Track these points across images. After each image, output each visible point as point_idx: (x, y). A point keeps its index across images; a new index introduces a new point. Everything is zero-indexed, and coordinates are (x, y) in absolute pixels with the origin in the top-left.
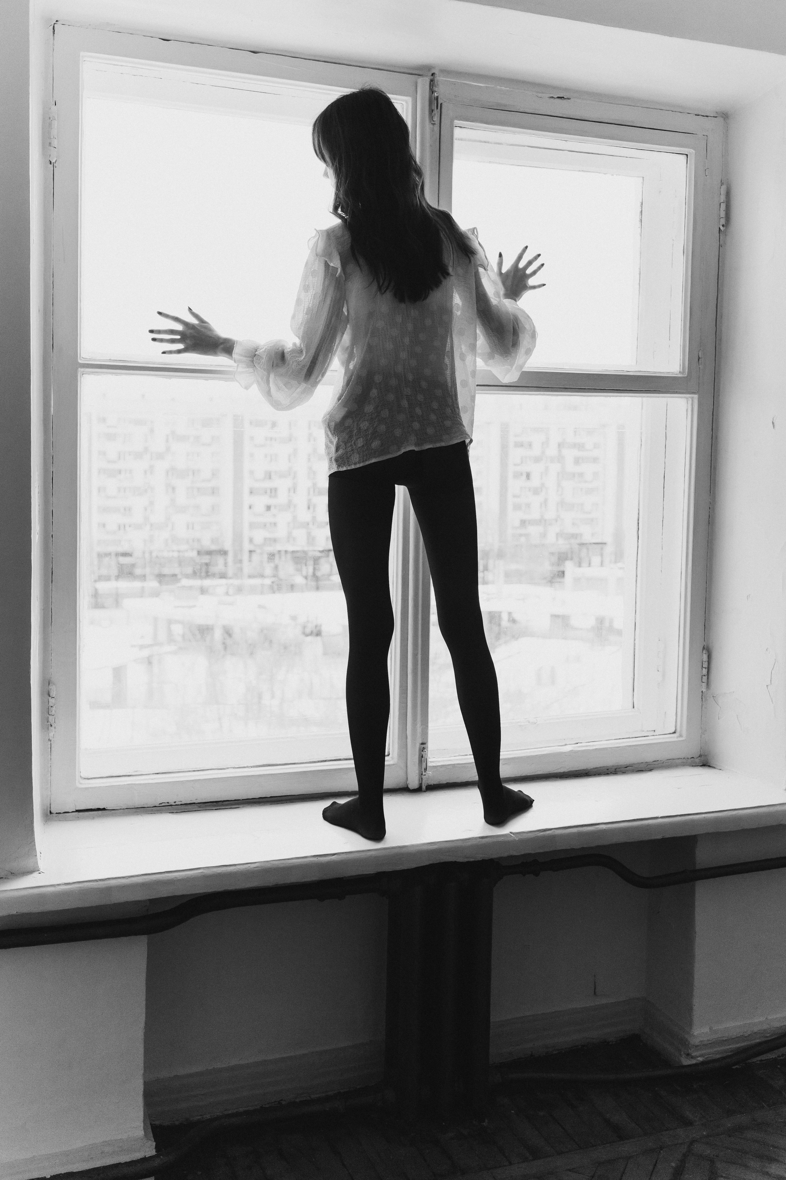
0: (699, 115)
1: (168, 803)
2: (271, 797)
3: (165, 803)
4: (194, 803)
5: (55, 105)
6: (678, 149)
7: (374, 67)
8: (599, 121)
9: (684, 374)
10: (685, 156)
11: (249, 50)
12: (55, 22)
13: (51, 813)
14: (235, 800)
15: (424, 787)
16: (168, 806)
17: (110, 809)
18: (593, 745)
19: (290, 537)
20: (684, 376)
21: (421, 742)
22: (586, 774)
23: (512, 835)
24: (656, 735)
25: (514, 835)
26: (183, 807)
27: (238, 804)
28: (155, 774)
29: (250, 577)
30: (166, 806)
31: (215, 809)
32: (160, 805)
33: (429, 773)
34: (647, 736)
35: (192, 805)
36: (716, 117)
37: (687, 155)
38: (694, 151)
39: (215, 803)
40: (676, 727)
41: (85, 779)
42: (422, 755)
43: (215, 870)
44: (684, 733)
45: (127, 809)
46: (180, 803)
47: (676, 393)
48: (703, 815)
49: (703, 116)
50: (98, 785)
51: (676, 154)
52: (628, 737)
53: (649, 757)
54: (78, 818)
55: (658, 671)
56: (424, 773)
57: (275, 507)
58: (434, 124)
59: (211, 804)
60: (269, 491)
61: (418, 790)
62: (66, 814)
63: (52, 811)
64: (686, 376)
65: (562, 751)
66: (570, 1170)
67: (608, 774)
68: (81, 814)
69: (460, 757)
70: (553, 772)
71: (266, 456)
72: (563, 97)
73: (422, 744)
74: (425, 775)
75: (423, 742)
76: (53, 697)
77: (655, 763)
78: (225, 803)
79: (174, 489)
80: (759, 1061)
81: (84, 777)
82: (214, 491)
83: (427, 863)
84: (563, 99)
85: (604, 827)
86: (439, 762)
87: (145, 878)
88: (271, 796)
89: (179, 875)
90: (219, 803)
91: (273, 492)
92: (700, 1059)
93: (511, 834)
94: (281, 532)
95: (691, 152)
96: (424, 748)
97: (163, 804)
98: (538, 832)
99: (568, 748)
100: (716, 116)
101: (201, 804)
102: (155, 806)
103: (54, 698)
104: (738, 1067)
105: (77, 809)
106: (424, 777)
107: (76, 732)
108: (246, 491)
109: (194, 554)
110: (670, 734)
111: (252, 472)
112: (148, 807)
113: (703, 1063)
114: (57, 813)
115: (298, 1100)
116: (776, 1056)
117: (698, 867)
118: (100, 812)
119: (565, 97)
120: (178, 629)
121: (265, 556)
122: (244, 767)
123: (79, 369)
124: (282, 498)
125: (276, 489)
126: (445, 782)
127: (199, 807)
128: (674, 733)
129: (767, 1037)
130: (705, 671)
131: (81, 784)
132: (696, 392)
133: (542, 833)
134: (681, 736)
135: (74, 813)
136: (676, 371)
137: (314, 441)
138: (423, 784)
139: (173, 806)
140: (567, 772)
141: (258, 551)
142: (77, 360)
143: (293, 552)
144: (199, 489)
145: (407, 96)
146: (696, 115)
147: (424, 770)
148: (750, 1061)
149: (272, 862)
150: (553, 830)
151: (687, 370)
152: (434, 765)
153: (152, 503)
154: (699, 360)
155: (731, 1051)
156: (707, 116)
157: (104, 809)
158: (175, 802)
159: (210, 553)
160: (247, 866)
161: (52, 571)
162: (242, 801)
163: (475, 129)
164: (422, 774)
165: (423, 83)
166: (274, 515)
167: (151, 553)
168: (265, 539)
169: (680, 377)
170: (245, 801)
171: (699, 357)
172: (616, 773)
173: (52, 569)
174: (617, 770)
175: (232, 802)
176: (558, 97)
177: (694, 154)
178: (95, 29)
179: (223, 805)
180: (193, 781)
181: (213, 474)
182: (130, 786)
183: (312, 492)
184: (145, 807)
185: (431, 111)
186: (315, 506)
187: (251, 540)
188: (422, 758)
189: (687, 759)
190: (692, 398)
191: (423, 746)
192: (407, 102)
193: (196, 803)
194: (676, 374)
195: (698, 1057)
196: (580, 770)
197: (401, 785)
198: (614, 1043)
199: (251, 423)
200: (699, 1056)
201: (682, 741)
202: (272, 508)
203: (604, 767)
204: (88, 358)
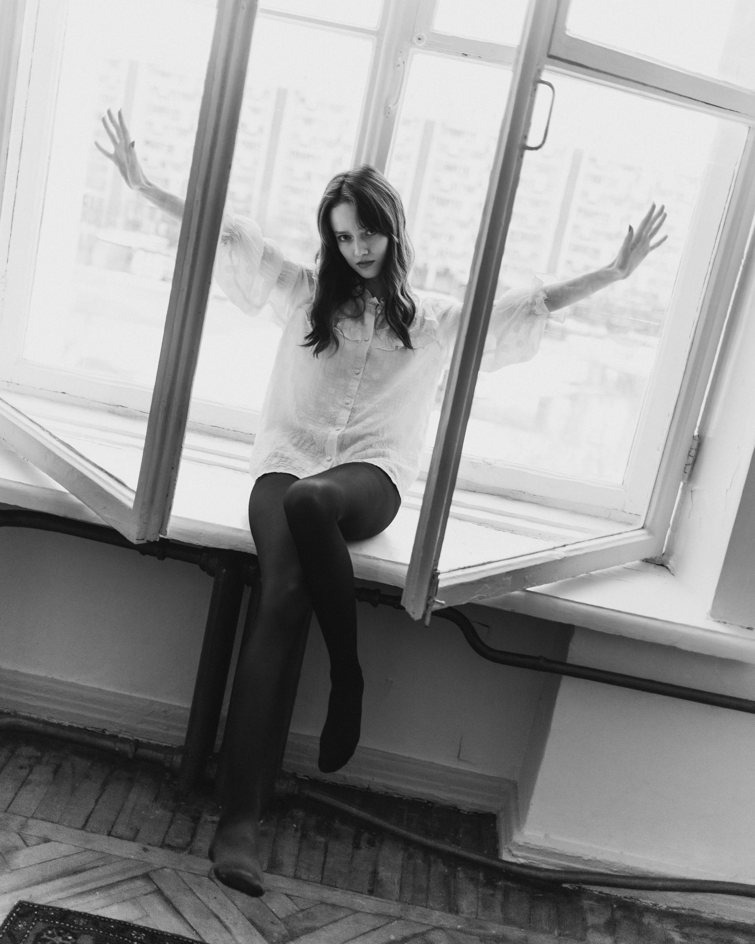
48: (573, 604)
55: (658, 450)
66: (287, 895)
80: (598, 892)
83: (227, 548)
92: (522, 861)
98: (361, 557)
104: (569, 887)
113: (522, 865)
115: (120, 736)
116: (623, 896)
117: (569, 661)
129: (612, 871)
130: (691, 460)
133: (365, 559)
148: (584, 886)
150: (379, 561)
155: (562, 868)
195: (519, 857)
198: (466, 813)
200: (522, 858)
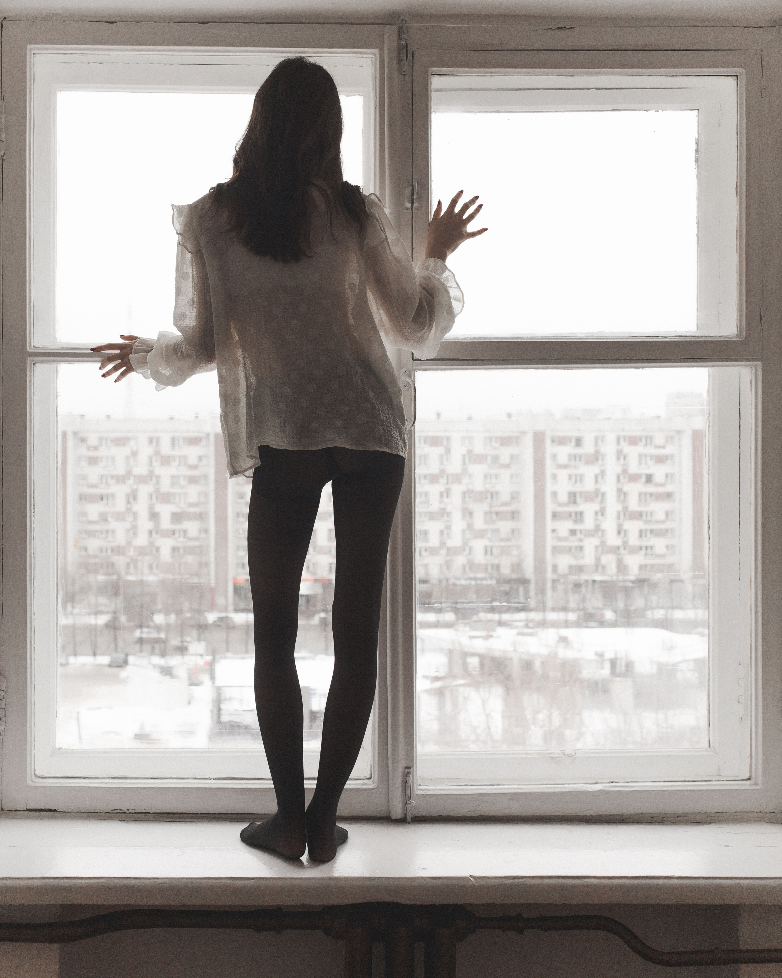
0: (749, 27)
1: (121, 810)
2: (232, 814)
3: (118, 810)
4: (149, 813)
5: (4, 99)
6: (722, 70)
7: (337, 21)
8: (612, 48)
9: (742, 337)
10: (735, 77)
11: (197, 21)
12: (2, 20)
13: (2, 809)
14: (193, 814)
15: (409, 818)
16: (121, 813)
17: (62, 811)
18: (632, 787)
19: (598, 566)
20: (741, 339)
21: (405, 765)
22: (623, 820)
23: (472, 879)
24: (723, 781)
25: (474, 879)
26: (137, 815)
27: (196, 818)
28: (112, 778)
29: (553, 610)
30: (119, 813)
31: (169, 821)
32: (113, 812)
33: (413, 802)
34: (709, 781)
35: (146, 815)
36: (774, 27)
37: (737, 76)
38: (744, 70)
39: (171, 815)
40: (751, 772)
41: (39, 777)
42: (406, 780)
43: (118, 881)
44: (760, 779)
45: (78, 812)
46: (133, 811)
47: (731, 360)
48: (738, 881)
49: (756, 27)
50: (48, 785)
51: (721, 77)
52: (683, 780)
53: (710, 807)
54: (28, 817)
55: (739, 702)
56: (408, 802)
57: (581, 531)
58: (405, 75)
59: (167, 815)
60: (573, 515)
61: (402, 821)
62: (16, 812)
63: (4, 808)
64: (743, 339)
65: (588, 790)
67: (651, 823)
68: (32, 813)
69: (457, 787)
70: (576, 814)
71: (570, 477)
72: (565, 27)
73: (407, 768)
74: (409, 804)
75: (408, 766)
76: (3, 689)
77: (718, 814)
78: (181, 815)
79: (471, 514)
81: (39, 776)
82: (514, 515)
84: (564, 29)
85: (594, 881)
86: (429, 790)
87: (43, 882)
88: (232, 812)
89: (78, 882)
90: (175, 815)
91: (579, 517)
93: (470, 878)
94: (588, 558)
95: (741, 72)
96: (408, 773)
97: (116, 811)
98: (506, 879)
99: (599, 787)
100: (774, 25)
101: (156, 815)
102: (108, 813)
103: (3, 691)
105: (28, 808)
106: (408, 806)
107: (26, 728)
108: (549, 515)
109: (493, 582)
110: (743, 780)
111: (555, 494)
112: (100, 813)
114: (8, 810)
118: (51, 813)
119: (568, 27)
120: (474, 662)
121: (570, 587)
122: (206, 779)
123: (29, 358)
124: (589, 523)
125: (581, 513)
126: (436, 815)
127: (154, 818)
128: (749, 779)
131: (33, 782)
132: (759, 358)
133: (511, 881)
134: (756, 784)
135: (25, 812)
136: (731, 334)
137: (624, 459)
138: (408, 816)
139: (126, 814)
140: (595, 816)
141: (562, 580)
142: (26, 349)
143: (601, 582)
144: (497, 513)
145: (373, 48)
146: (745, 27)
147: (408, 798)
149: (181, 880)
150: (525, 879)
151: (744, 333)
152: (423, 793)
153: (448, 527)
154: (761, 319)
156: (761, 27)
157: (55, 811)
158: (128, 810)
159: (509, 581)
160: (152, 881)
161: (3, 562)
162: (200, 815)
163: (457, 75)
164: (406, 803)
165: (390, 33)
166: (581, 540)
167: (447, 580)
168: (570, 567)
169: (735, 341)
170: (202, 815)
171: (761, 316)
172: (662, 823)
173: (2, 560)
174: (665, 819)
175: (190, 815)
176: (559, 28)
177: (745, 74)
178: (42, 21)
179: (180, 818)
180: (146, 788)
181: (513, 498)
182: (81, 789)
183: (622, 516)
184: (97, 813)
185: (400, 61)
186: (626, 531)
187: (555, 568)
188: (406, 784)
189: (765, 814)
190: (756, 366)
191: (407, 770)
192: (375, 55)
193: (151, 813)
194: (731, 338)
196: (613, 815)
197: (383, 814)
199: (553, 441)
201: (757, 790)
202: (578, 533)
203: (645, 814)
204: (41, 347)
